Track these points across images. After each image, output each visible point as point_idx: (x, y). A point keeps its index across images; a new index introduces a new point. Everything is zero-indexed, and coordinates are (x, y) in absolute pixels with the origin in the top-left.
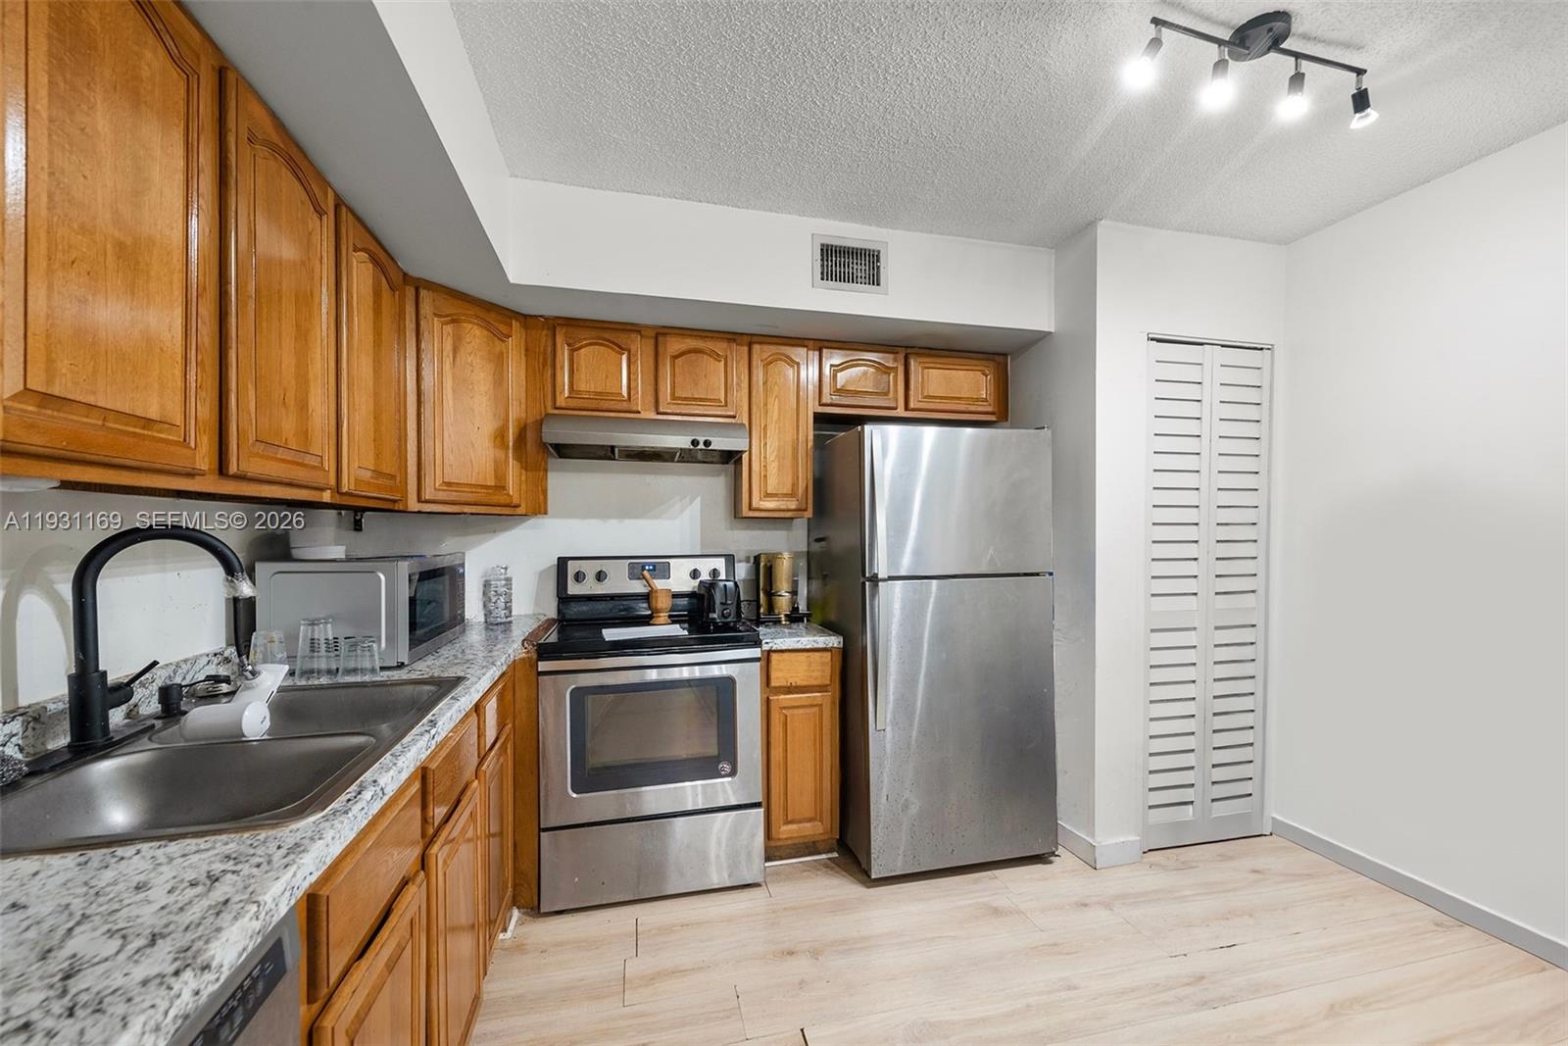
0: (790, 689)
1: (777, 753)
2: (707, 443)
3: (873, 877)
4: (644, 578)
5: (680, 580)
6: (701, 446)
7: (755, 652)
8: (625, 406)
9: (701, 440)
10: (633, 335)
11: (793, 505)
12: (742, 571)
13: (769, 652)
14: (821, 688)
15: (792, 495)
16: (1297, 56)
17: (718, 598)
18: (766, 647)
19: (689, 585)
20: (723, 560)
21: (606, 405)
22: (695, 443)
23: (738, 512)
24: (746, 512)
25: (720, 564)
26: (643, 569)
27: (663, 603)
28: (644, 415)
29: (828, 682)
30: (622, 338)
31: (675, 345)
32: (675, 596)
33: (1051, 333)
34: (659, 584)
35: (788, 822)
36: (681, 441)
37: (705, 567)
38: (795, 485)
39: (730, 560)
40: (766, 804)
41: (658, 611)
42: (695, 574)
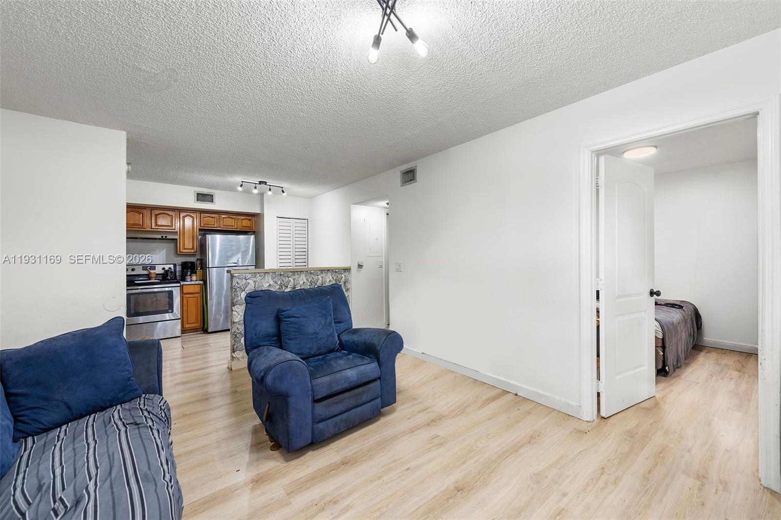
0: (189, 294)
1: (185, 308)
2: (166, 237)
3: (209, 331)
4: (147, 270)
5: (159, 270)
6: (164, 237)
7: (179, 285)
8: (141, 227)
9: (164, 236)
10: (144, 210)
11: (193, 251)
12: (179, 268)
13: (183, 285)
14: (198, 293)
15: (193, 248)
16: (270, 185)
17: (169, 273)
18: (182, 284)
19: (162, 272)
20: (173, 265)
21: (134, 227)
22: (162, 237)
24: (178, 253)
25: (172, 266)
26: (147, 267)
27: (153, 276)
28: (147, 229)
29: (199, 291)
30: (140, 210)
31: (158, 212)
32: (157, 274)
33: (259, 214)
34: (152, 271)
35: (188, 324)
36: (160, 237)
37: (167, 267)
38: (193, 246)
39: (175, 265)
40: (182, 319)
41: (151, 278)
42: (163, 269)
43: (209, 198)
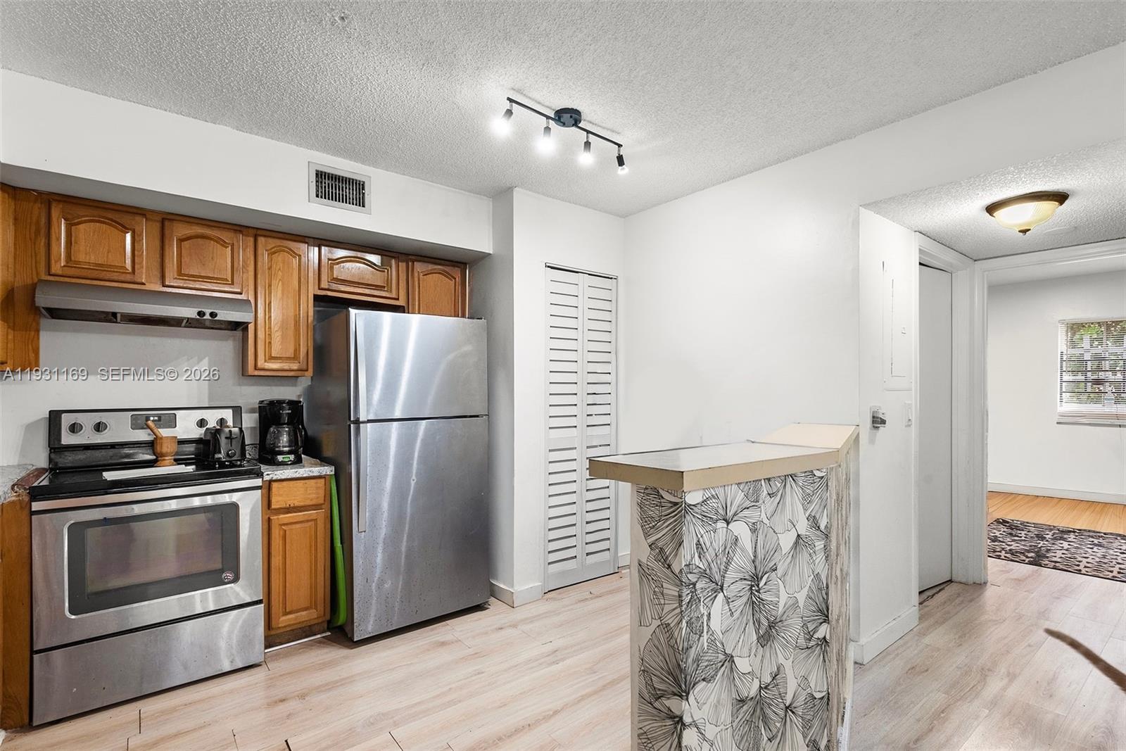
0: (288, 510)
1: (276, 561)
2: (213, 315)
3: (355, 640)
4: (148, 427)
5: (187, 427)
6: (207, 317)
7: (258, 482)
8: (129, 277)
9: (208, 311)
10: (138, 218)
11: (295, 366)
12: (250, 421)
13: (271, 481)
14: (316, 507)
15: (295, 358)
16: (588, 132)
17: (223, 441)
18: (267, 478)
19: (198, 433)
20: (230, 411)
21: (108, 276)
22: (201, 314)
23: (244, 371)
24: (251, 370)
25: (228, 415)
26: (147, 419)
27: (168, 448)
28: (150, 287)
29: (322, 502)
30: (126, 219)
31: (182, 230)
32: (181, 442)
33: (490, 254)
34: (164, 432)
35: (286, 613)
36: (189, 312)
37: (212, 418)
38: (297, 351)
39: (237, 411)
40: (267, 600)
41: (163, 455)
42: (202, 423)
43: (349, 192)
